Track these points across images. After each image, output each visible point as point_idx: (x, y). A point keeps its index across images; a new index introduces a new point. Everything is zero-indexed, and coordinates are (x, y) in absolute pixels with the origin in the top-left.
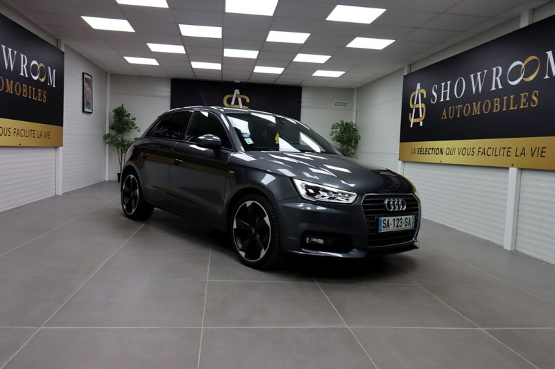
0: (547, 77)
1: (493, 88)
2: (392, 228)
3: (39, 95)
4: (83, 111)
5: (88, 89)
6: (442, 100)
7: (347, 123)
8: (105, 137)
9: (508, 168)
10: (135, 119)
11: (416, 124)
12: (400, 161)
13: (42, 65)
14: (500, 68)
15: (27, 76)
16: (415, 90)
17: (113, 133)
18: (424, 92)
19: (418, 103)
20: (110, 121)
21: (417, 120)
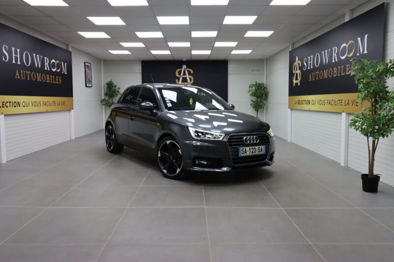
0: (358, 54)
1: (333, 61)
2: (248, 154)
3: (57, 80)
4: (86, 86)
5: (89, 72)
6: (309, 68)
7: (259, 84)
8: (102, 101)
9: (341, 113)
10: (119, 88)
11: (297, 84)
12: (289, 109)
13: (58, 62)
14: (336, 48)
15: (49, 69)
16: (295, 61)
17: (107, 98)
18: (300, 62)
19: (297, 70)
20: (104, 90)
21: (297, 82)
